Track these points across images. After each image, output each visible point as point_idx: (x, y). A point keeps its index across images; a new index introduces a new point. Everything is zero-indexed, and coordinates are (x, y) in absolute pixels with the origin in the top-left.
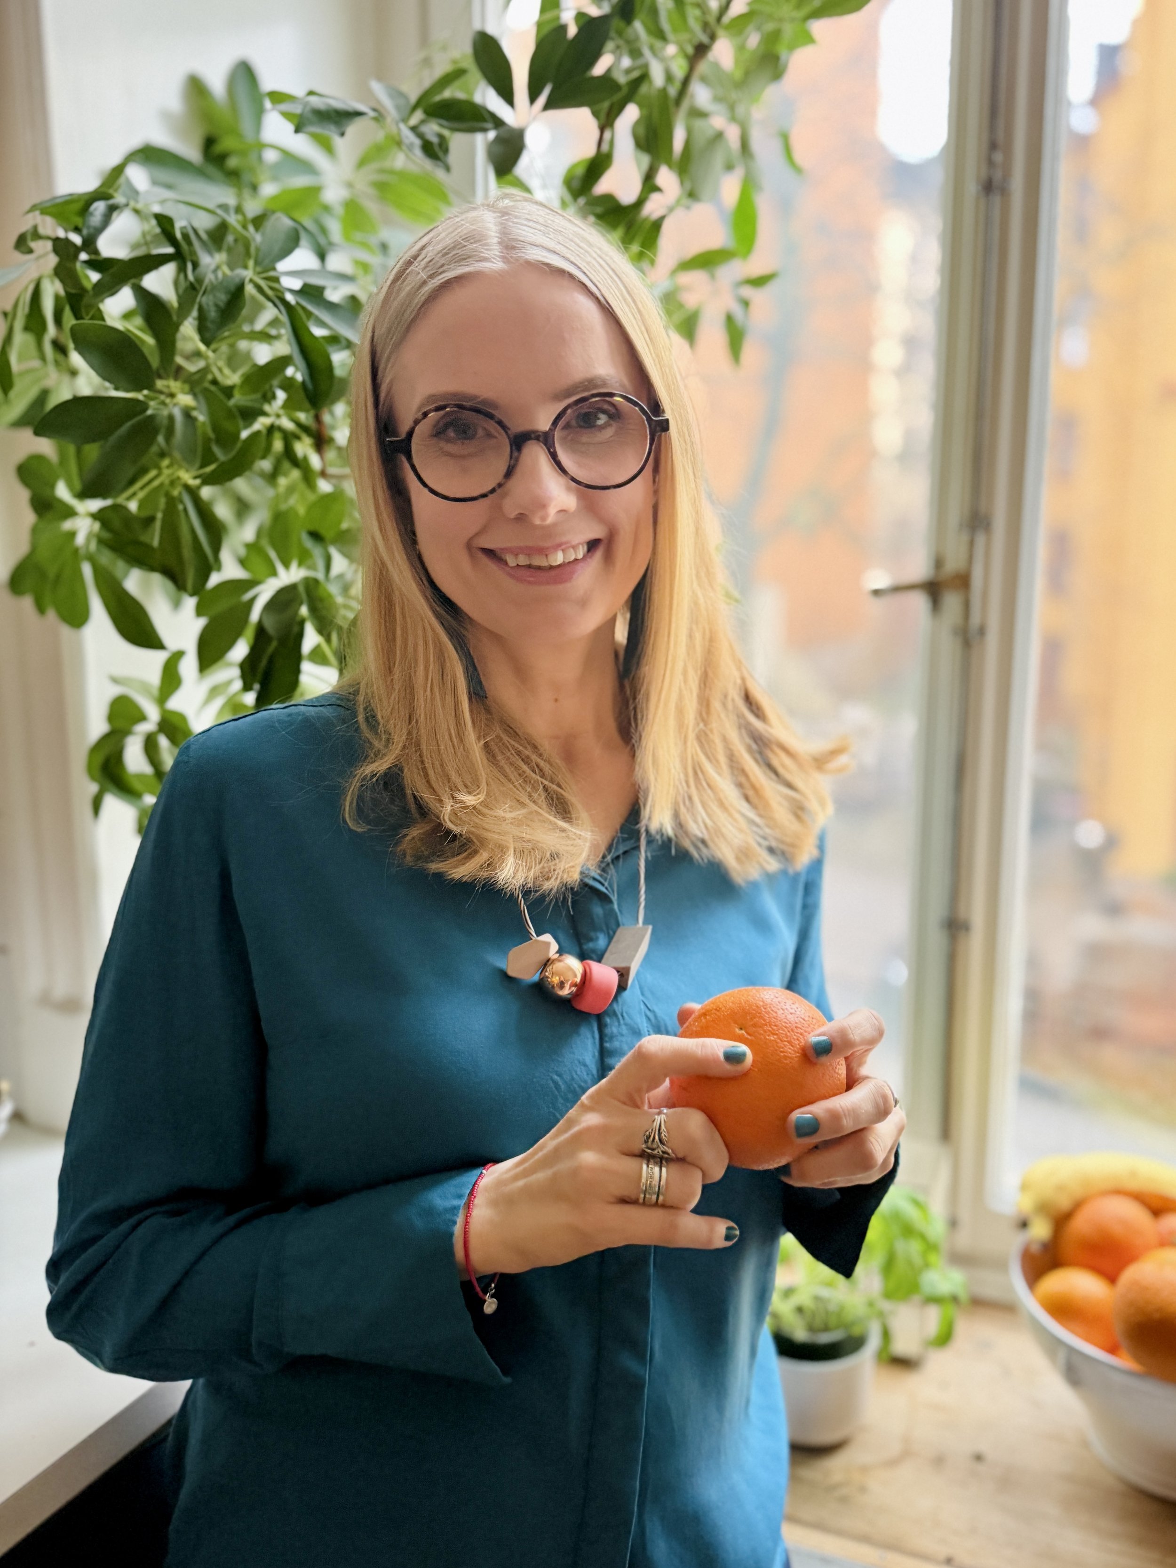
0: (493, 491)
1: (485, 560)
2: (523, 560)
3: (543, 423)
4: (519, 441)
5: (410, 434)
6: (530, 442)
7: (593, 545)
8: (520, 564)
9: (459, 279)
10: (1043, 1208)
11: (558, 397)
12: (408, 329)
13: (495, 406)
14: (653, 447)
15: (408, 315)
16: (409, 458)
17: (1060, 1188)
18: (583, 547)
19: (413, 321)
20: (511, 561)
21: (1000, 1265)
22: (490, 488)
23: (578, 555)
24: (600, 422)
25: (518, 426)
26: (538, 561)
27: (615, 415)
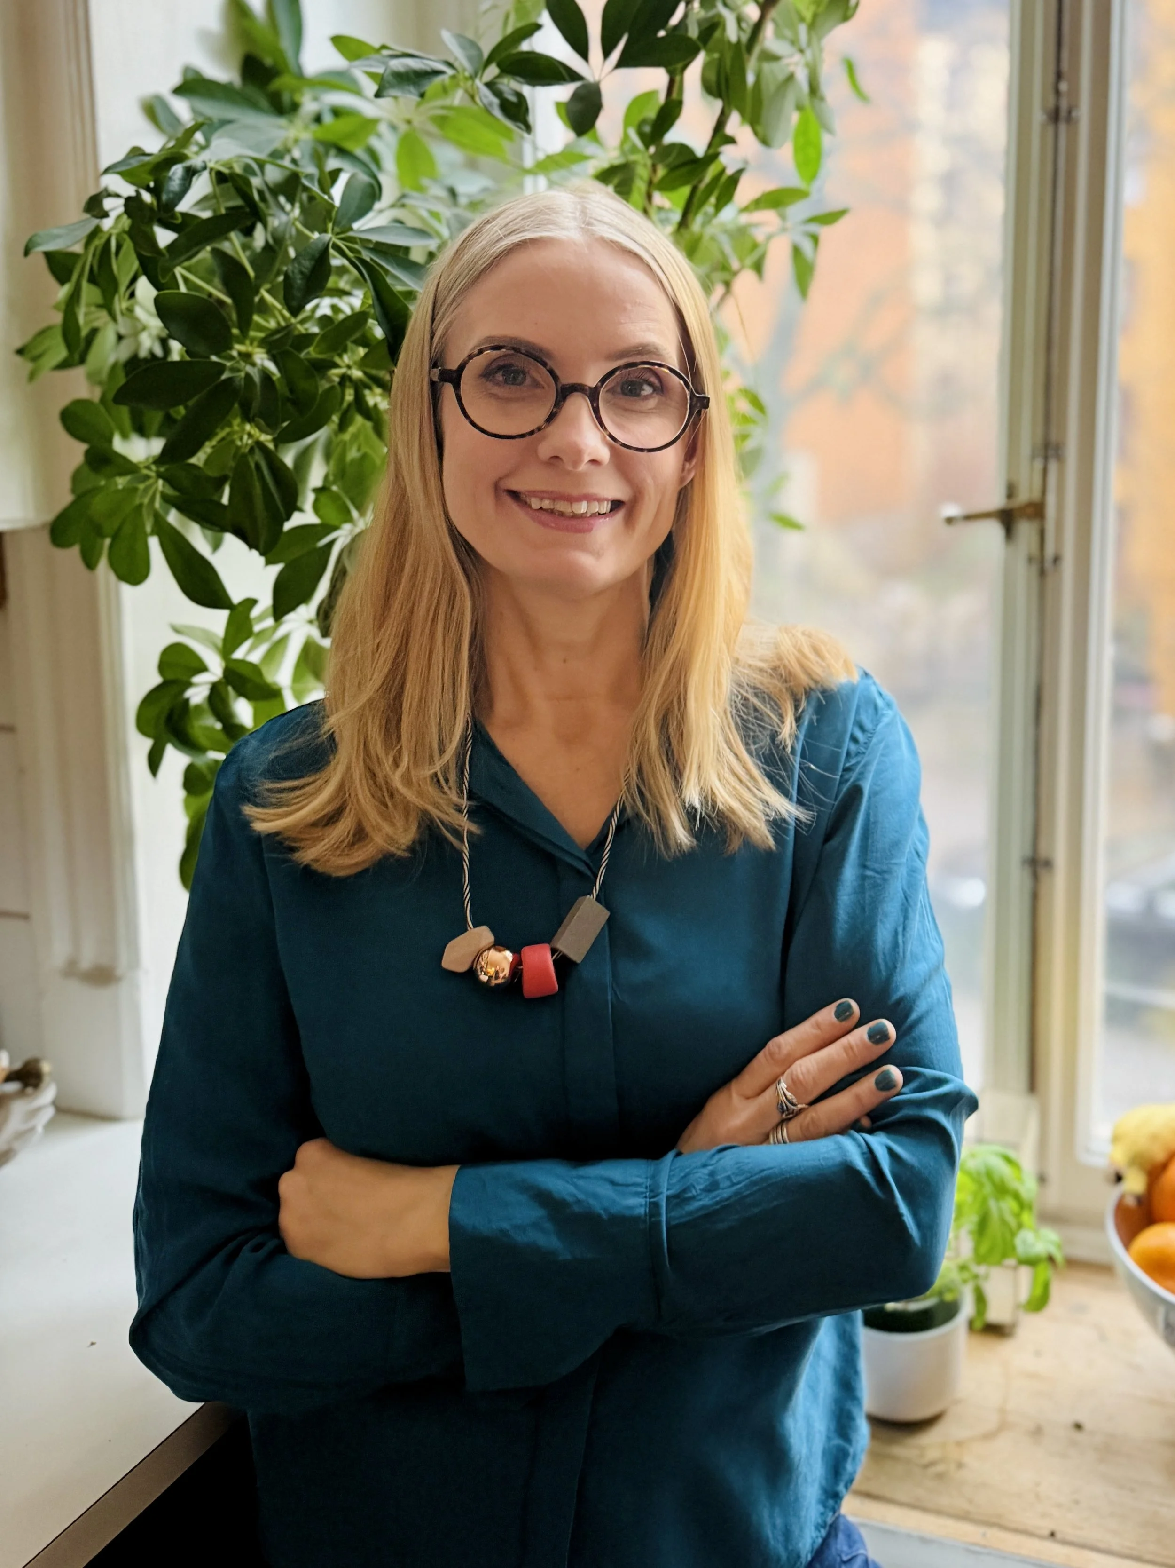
0: (532, 433)
1: (508, 500)
2: (546, 504)
3: (591, 380)
4: (565, 392)
5: (462, 368)
6: (576, 394)
7: (616, 505)
8: (544, 507)
9: (533, 241)
10: (1138, 1160)
11: (610, 357)
12: (478, 277)
13: (549, 355)
14: (691, 420)
15: (480, 265)
16: (457, 387)
17: (1154, 1137)
18: (608, 504)
19: (484, 270)
20: (535, 504)
21: (1094, 1223)
22: (529, 430)
23: (602, 509)
24: (644, 393)
25: (567, 379)
26: (561, 506)
27: (661, 388)
